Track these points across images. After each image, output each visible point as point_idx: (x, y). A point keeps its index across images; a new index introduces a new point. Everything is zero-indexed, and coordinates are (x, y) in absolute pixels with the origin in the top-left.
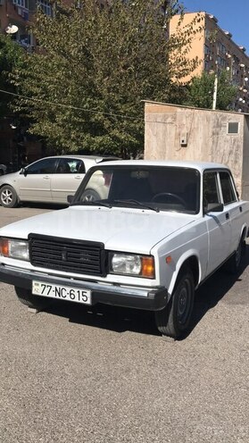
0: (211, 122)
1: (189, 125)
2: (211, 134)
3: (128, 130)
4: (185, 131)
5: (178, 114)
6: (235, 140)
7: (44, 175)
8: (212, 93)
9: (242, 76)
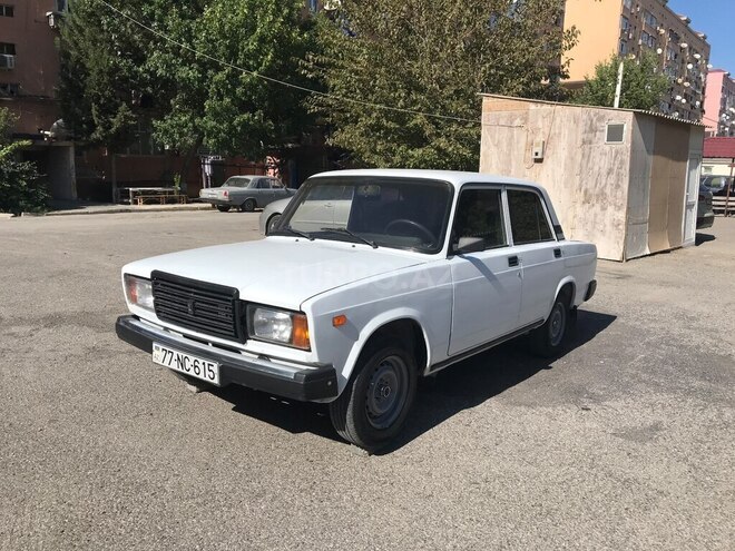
0: (581, 124)
1: (546, 130)
2: (580, 143)
3: (459, 138)
4: (540, 138)
5: (530, 112)
6: (617, 152)
7: (326, 202)
8: (615, 85)
9: (683, 62)
